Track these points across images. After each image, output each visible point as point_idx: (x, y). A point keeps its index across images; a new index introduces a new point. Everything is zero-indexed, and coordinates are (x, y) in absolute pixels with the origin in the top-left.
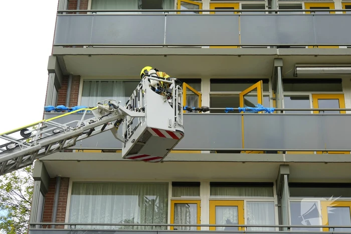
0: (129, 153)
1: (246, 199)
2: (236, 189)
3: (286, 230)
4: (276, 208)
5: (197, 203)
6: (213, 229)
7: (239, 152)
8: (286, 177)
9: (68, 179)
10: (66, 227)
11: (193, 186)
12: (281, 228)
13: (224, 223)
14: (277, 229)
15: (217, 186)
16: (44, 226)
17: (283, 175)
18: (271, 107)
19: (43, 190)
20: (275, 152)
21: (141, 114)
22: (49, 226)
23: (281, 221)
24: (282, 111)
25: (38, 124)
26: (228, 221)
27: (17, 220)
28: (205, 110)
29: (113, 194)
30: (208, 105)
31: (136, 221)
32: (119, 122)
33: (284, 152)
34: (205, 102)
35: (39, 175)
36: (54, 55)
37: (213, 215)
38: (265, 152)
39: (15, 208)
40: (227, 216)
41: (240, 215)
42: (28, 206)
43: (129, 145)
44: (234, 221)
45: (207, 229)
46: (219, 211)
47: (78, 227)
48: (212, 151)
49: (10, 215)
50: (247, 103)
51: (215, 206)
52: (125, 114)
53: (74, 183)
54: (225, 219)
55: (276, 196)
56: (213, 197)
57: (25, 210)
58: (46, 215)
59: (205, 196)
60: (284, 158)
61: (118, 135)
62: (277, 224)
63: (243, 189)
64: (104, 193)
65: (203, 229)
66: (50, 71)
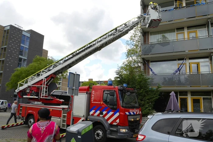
0: (148, 27)
1: (198, 30)
2: (195, 28)
3: (210, 36)
4: (207, 31)
5: (184, 33)
6: (188, 39)
7: (195, 17)
8: (210, 22)
9: (149, 32)
10: (150, 43)
11: (182, 29)
12: (209, 36)
13: (192, 37)
14: (208, 37)
15: (189, 27)
16: (144, 44)
17: (209, 22)
18: (204, 2)
19: (143, 36)
20: (206, 15)
21: (150, 16)
22: (146, 44)
23: (208, 34)
24: (208, 3)
25: (122, 25)
26: (193, 36)
27: (137, 44)
28: (184, 7)
29: (156, 35)
30: (185, 6)
31: (162, 41)
32: (144, 19)
33: (209, 15)
34: (184, 5)
35: (142, 32)
36: (141, 1)
37: (188, 35)
38: (203, 16)
39: (137, 41)
40: (192, 35)
41: (196, 34)
42: (140, 40)
43: (148, 25)
44: (194, 36)
45: (187, 39)
46: (190, 34)
47: (153, 43)
48: (187, 18)
49: (136, 43)
50: (197, 3)
51: (189, 33)
52: (145, 17)
53: (150, 33)
54: (192, 36)
55: (207, 28)
56: (188, 31)
57: (139, 41)
58: (145, 41)
59: (186, 31)
60: (209, 17)
61: (145, 23)
62: (207, 35)
63: (197, 27)
64: (158, 34)
65: (185, 39)
66: (141, 5)
